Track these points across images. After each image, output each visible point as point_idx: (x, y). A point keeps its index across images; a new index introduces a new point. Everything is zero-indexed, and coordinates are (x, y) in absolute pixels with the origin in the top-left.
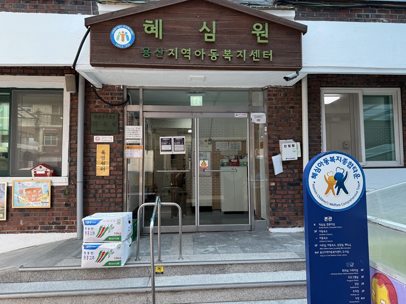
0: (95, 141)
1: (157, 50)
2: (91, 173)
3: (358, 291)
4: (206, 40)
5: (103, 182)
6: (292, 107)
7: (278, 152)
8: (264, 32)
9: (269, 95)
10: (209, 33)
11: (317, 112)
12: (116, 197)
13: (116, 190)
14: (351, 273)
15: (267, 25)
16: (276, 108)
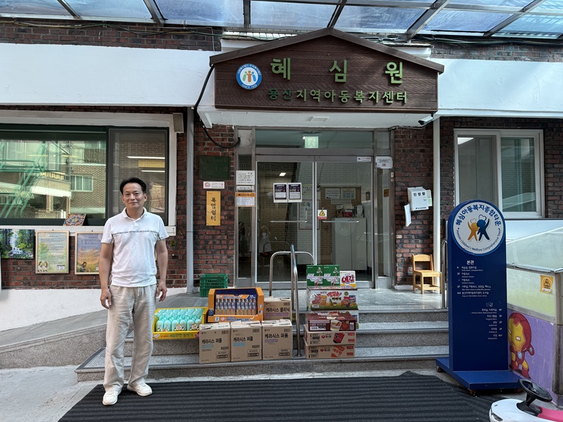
0: (204, 187)
1: (286, 92)
2: (199, 223)
3: (496, 329)
4: (337, 80)
5: (213, 232)
6: (422, 151)
7: (406, 201)
8: (398, 72)
9: (395, 137)
10: (340, 72)
11: (449, 156)
12: (228, 249)
13: (228, 242)
14: (490, 313)
15: (401, 64)
16: (404, 151)
